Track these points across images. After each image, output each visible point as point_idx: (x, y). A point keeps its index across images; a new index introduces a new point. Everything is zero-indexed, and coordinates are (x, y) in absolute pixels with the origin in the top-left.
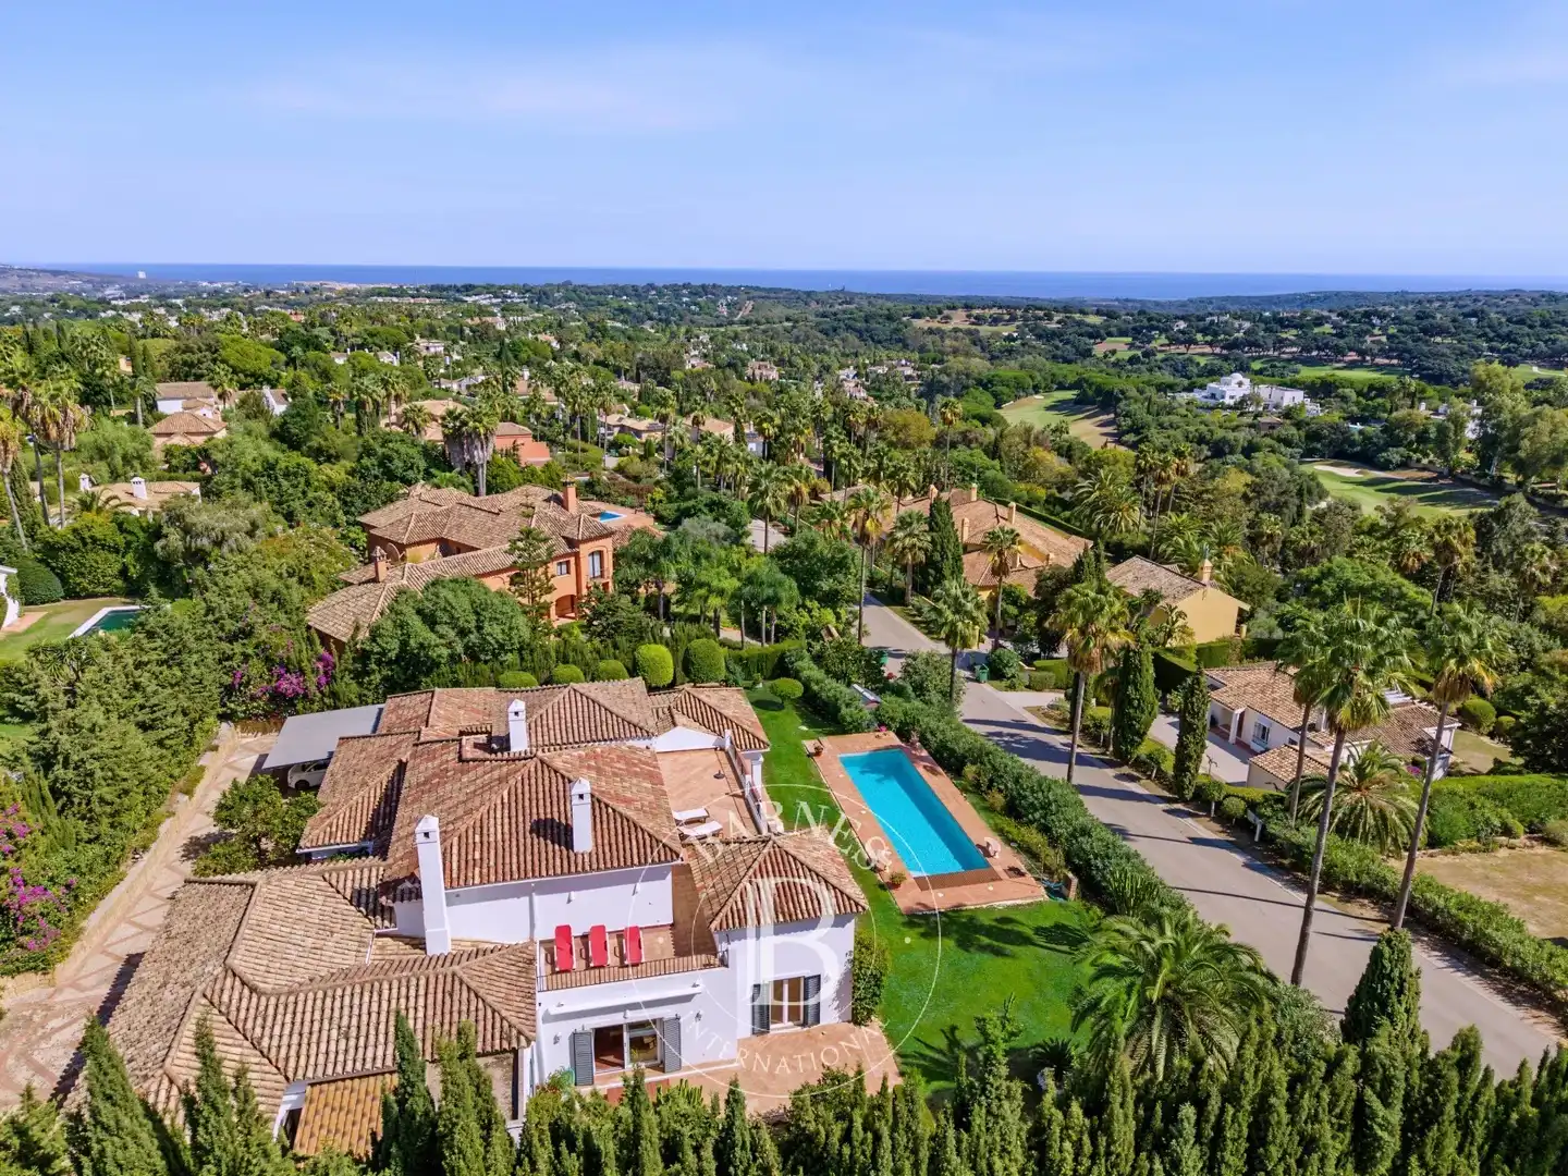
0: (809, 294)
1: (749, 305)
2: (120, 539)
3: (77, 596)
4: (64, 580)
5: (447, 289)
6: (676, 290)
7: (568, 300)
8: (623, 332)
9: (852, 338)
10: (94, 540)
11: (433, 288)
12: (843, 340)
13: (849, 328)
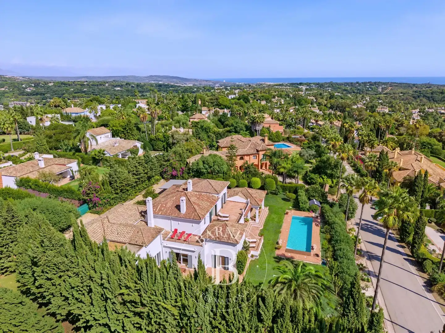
0: (414, 85)
1: (390, 88)
2: (163, 139)
3: (155, 151)
4: (153, 147)
5: (294, 84)
6: (365, 84)
7: (329, 87)
8: (340, 96)
9: (425, 100)
10: (159, 139)
11: (291, 84)
12: (421, 100)
13: (424, 96)
